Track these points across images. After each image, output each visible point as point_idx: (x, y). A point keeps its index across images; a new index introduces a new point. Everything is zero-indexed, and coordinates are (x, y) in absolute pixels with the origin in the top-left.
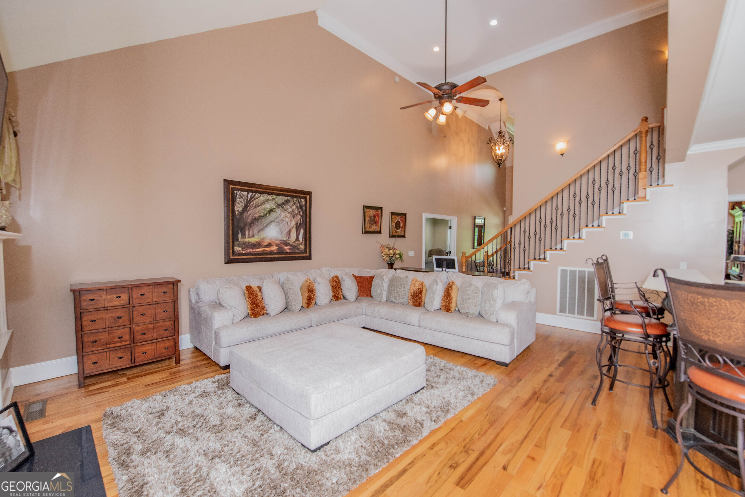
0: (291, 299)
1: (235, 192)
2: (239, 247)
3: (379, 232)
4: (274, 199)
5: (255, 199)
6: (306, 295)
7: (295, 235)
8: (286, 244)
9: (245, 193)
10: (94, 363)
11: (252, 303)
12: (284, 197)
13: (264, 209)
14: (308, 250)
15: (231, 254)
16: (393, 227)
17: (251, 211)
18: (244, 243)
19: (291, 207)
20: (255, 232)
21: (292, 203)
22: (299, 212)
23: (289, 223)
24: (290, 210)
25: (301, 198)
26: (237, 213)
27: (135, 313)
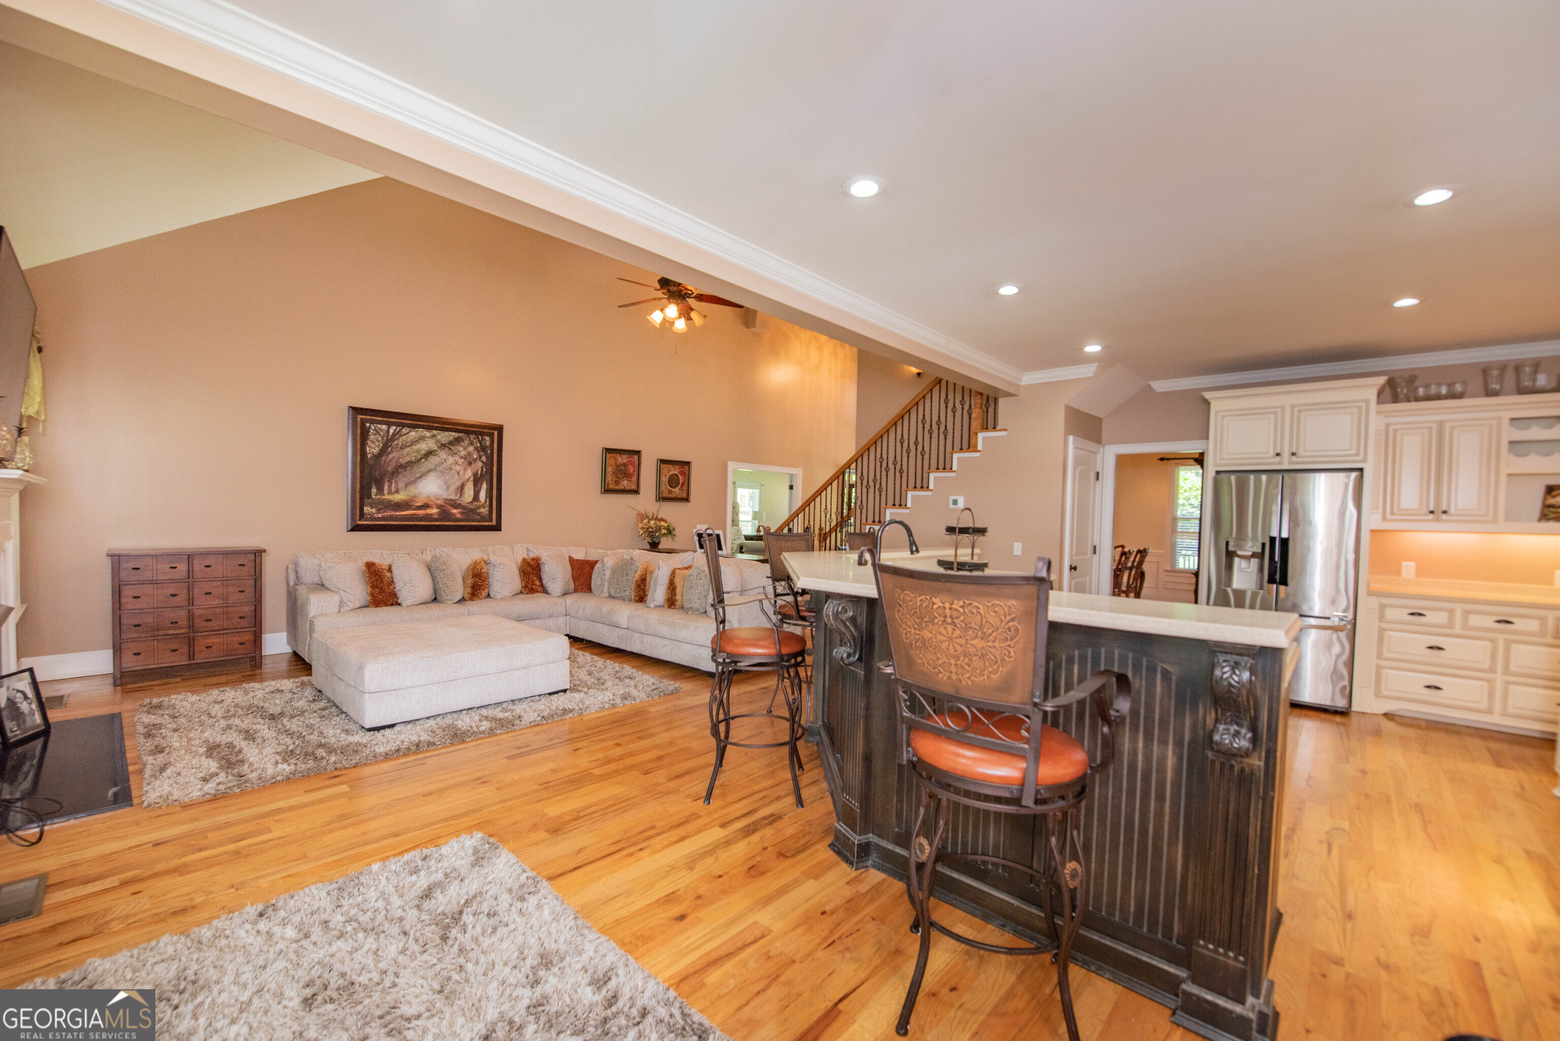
0: (440, 585)
1: (368, 425)
2: (372, 508)
3: (636, 492)
4: (434, 436)
5: (401, 436)
6: (470, 581)
7: (472, 493)
8: (456, 505)
9: (384, 427)
10: (136, 654)
11: (373, 587)
12: (453, 434)
13: (418, 451)
14: (494, 516)
15: (358, 517)
16: (662, 484)
17: (394, 454)
18: (382, 502)
19: (465, 449)
20: (401, 485)
21: (466, 442)
22: (480, 457)
23: (461, 473)
24: (463, 453)
25: (483, 434)
26: (369, 456)
27: (196, 591)
